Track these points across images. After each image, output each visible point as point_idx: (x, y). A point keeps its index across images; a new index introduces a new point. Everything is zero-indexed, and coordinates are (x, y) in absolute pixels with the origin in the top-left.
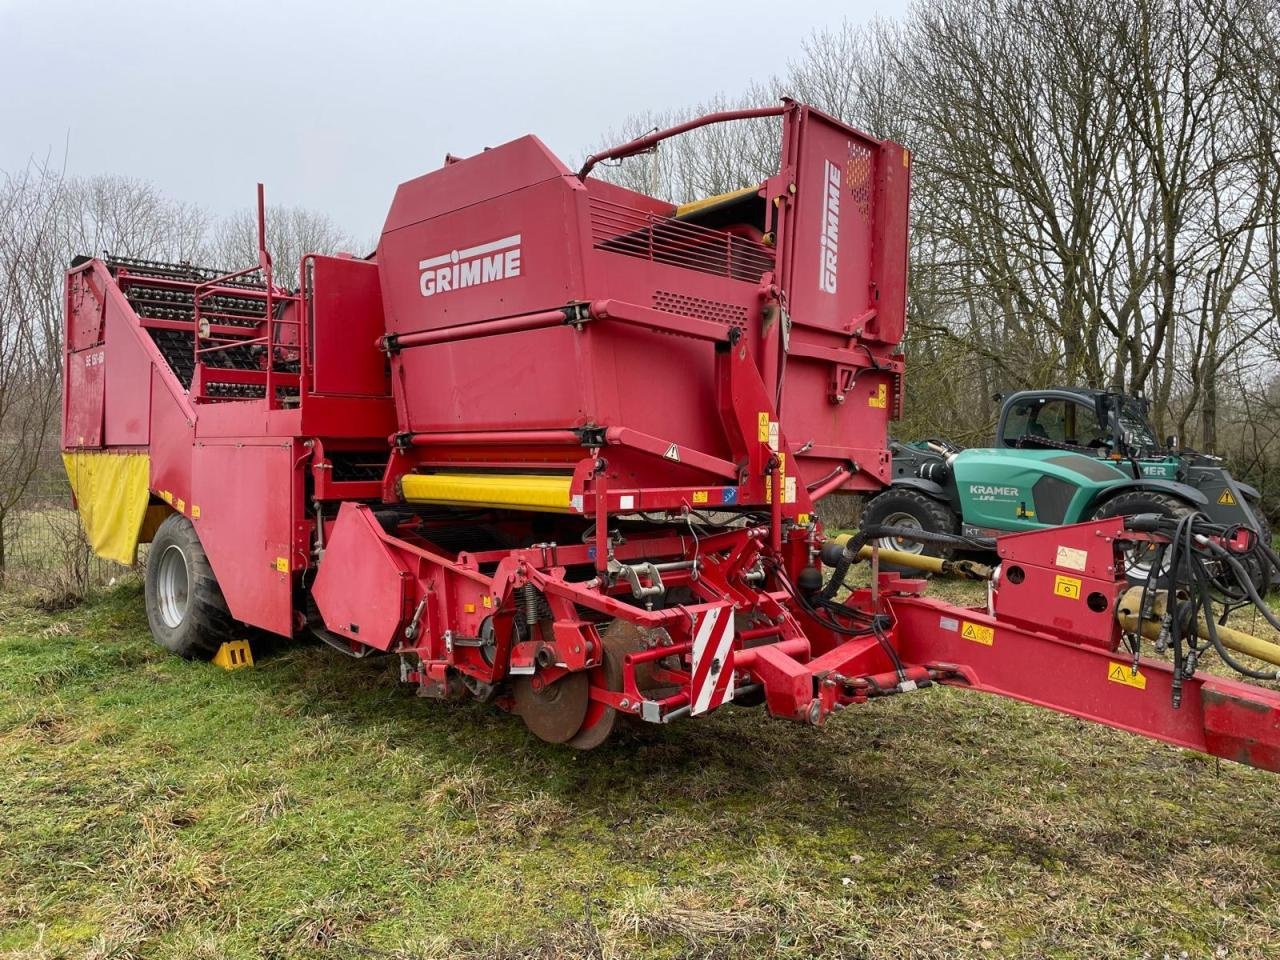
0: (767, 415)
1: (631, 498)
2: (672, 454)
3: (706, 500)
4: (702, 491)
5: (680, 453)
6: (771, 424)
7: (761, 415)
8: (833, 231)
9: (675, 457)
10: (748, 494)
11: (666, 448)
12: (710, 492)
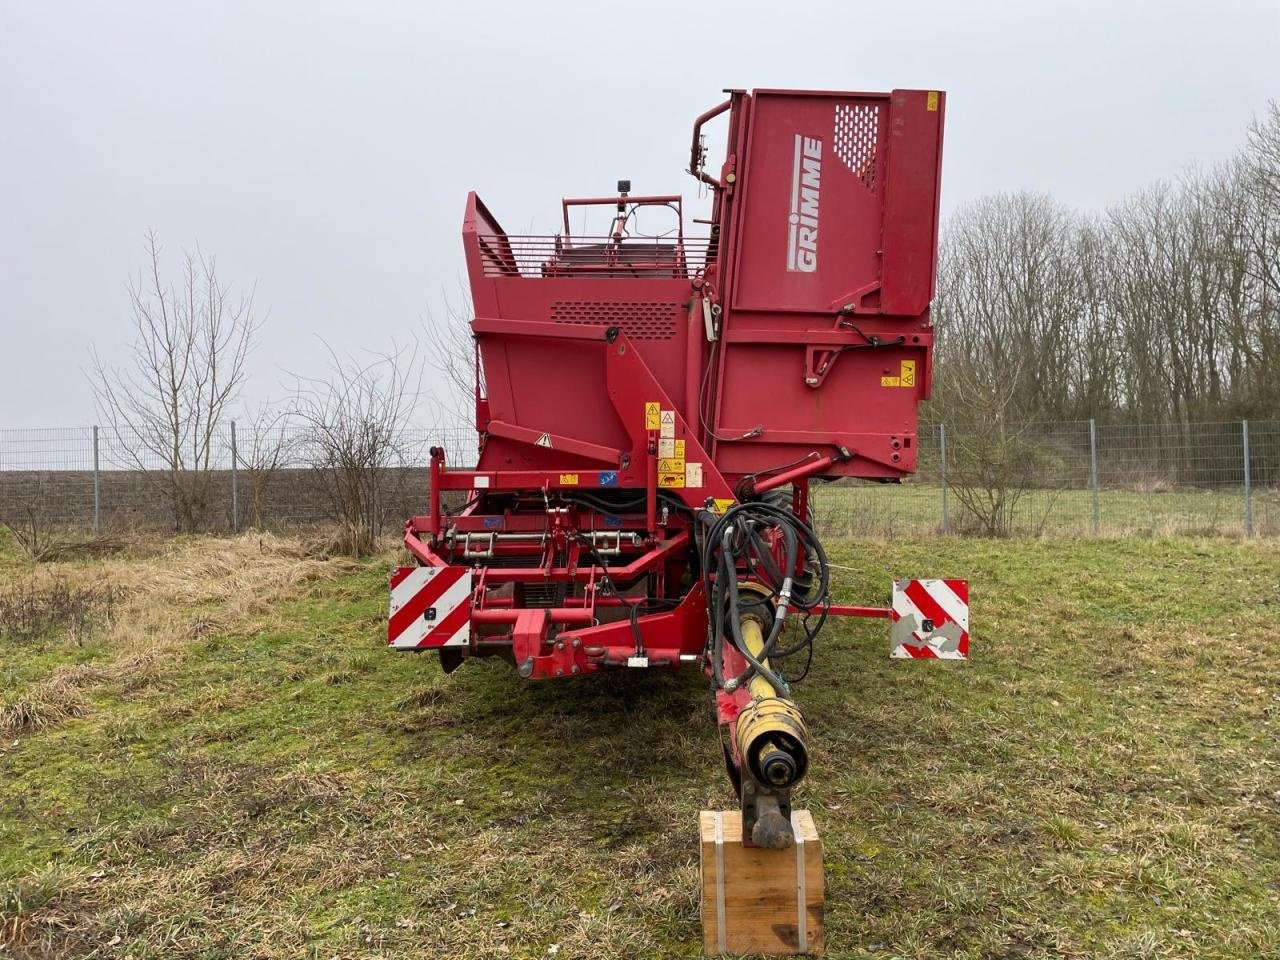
0: (657, 405)
1: (487, 479)
2: (544, 442)
3: (576, 483)
4: (572, 474)
5: (552, 440)
6: (664, 413)
7: (648, 405)
8: (811, 206)
9: (547, 445)
10: (631, 478)
11: (538, 437)
12: (579, 474)
